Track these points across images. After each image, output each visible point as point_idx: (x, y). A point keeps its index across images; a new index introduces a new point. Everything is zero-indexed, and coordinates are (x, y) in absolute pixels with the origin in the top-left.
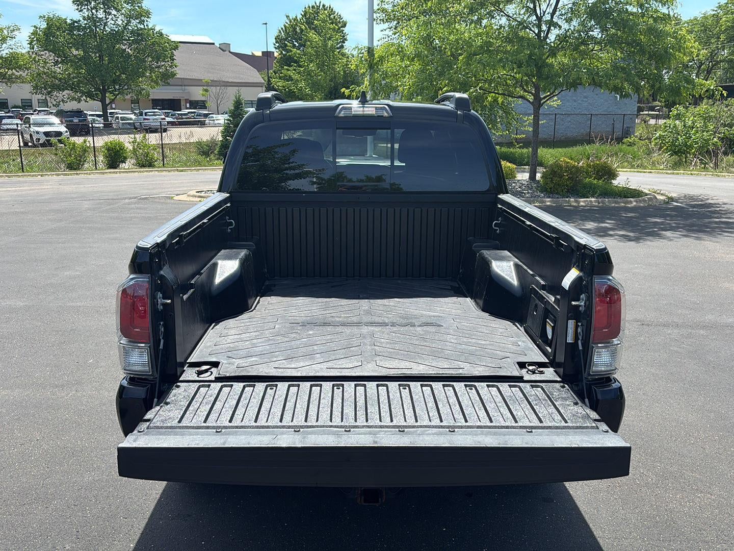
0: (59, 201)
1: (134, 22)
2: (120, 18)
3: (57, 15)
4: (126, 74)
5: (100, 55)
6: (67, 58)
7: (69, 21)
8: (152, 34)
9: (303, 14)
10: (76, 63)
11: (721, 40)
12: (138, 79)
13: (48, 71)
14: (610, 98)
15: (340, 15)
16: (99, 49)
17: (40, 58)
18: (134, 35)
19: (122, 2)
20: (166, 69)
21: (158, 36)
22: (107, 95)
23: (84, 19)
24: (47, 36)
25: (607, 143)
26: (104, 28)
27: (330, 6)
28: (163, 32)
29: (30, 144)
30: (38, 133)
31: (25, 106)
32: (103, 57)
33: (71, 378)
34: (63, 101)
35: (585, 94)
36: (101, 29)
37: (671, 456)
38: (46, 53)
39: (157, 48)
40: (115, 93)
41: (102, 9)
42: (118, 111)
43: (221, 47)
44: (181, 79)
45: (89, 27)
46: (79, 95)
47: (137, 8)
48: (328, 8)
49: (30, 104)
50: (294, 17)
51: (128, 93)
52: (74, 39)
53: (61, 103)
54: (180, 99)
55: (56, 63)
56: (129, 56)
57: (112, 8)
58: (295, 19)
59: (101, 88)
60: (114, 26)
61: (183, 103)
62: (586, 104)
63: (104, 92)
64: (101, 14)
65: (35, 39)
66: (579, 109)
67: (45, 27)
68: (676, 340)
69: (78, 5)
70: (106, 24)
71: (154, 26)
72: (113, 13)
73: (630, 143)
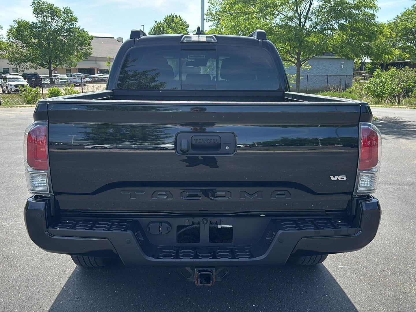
0: (19, 119)
1: (68, 24)
2: (60, 21)
3: (24, 20)
4: (63, 53)
5: (48, 42)
6: (29, 44)
7: (30, 23)
8: (78, 31)
9: (164, 20)
10: (34, 47)
11: (399, 36)
12: (70, 56)
13: (18, 51)
14: (338, 67)
15: (185, 21)
16: (47, 39)
17: (14, 44)
18: (68, 31)
19: (61, 13)
20: (86, 51)
21: (81, 32)
22: (52, 65)
23: (39, 22)
24: (18, 31)
25: (337, 91)
26: (51, 27)
27: (180, 16)
28: (85, 30)
29: (6, 92)
30: (11, 85)
31: (5, 72)
32: (50, 44)
33: (12, 214)
34: (26, 68)
35: (324, 65)
36: (49, 28)
37: (399, 258)
38: (17, 41)
39: (81, 39)
40: (56, 64)
41: (50, 16)
42: (59, 75)
43: (118, 40)
44: (95, 57)
45: (43, 26)
46: (36, 65)
47: (70, 16)
48: (179, 17)
49: (8, 71)
50: (159, 22)
51: (64, 64)
52: (33, 33)
53: (25, 69)
54: (94, 69)
55: (23, 47)
56: (65, 43)
57: (56, 16)
58: (160, 23)
59: (49, 61)
60: (57, 26)
61: (96, 71)
62: (324, 70)
63: (50, 63)
64: (49, 20)
65: (11, 33)
66: (321, 72)
67: (17, 26)
68: (391, 191)
69: (36, 14)
70: (51, 25)
71: (80, 26)
72: (56, 19)
73: (350, 91)
